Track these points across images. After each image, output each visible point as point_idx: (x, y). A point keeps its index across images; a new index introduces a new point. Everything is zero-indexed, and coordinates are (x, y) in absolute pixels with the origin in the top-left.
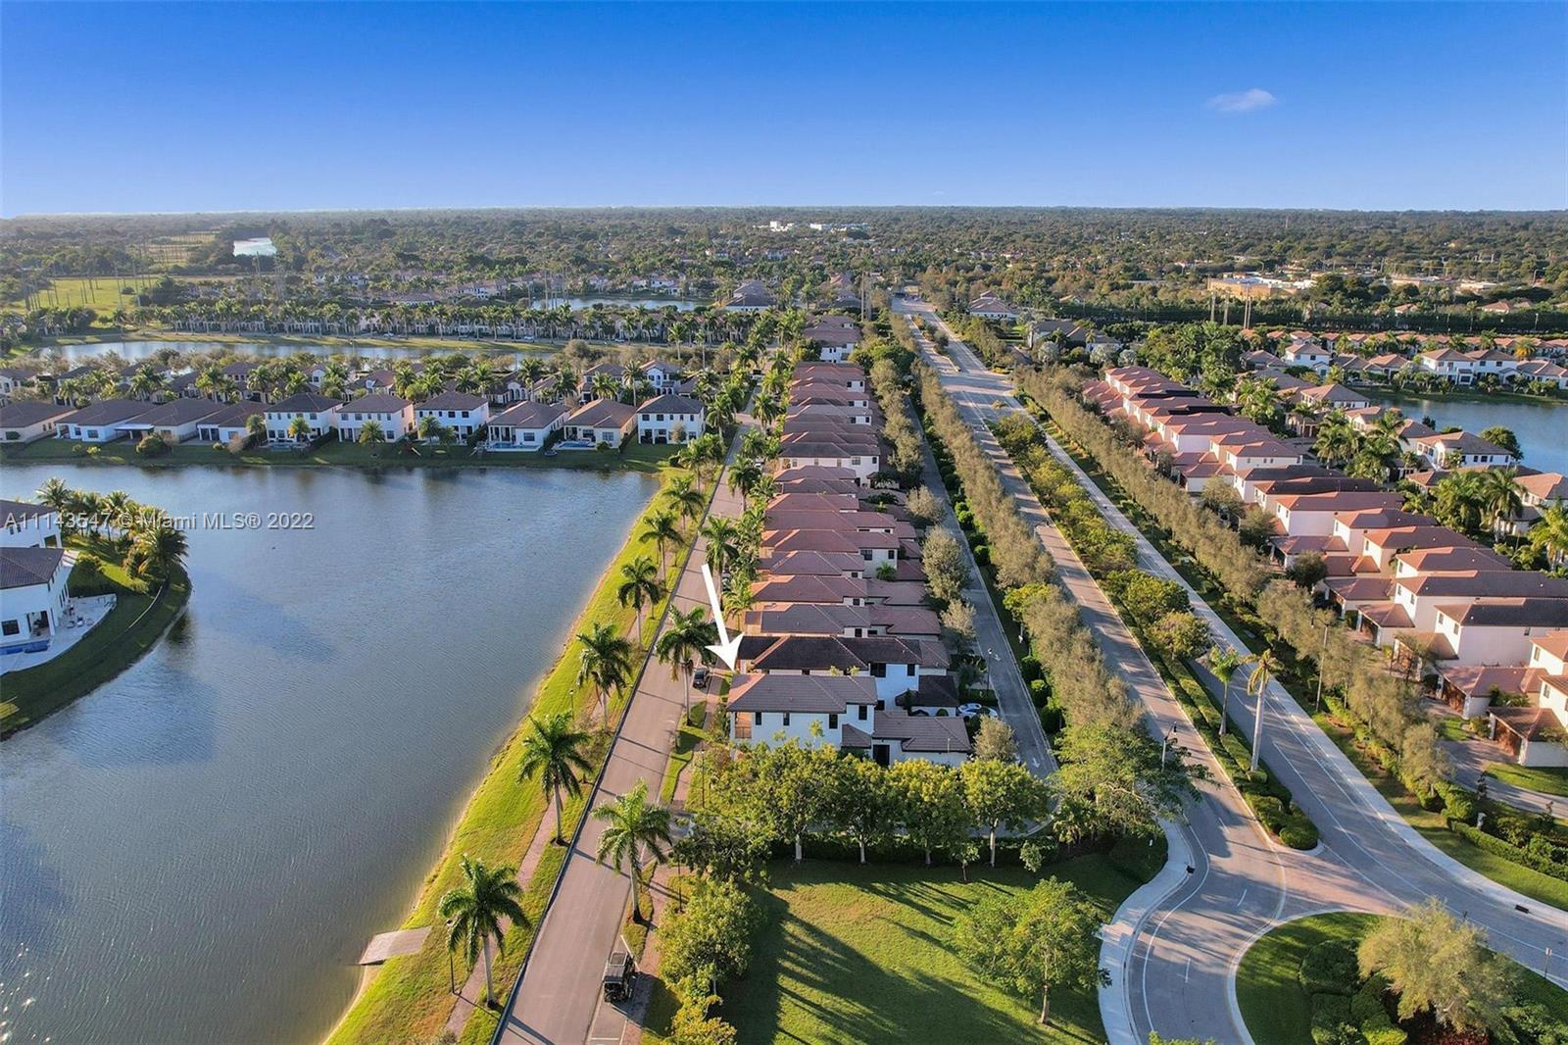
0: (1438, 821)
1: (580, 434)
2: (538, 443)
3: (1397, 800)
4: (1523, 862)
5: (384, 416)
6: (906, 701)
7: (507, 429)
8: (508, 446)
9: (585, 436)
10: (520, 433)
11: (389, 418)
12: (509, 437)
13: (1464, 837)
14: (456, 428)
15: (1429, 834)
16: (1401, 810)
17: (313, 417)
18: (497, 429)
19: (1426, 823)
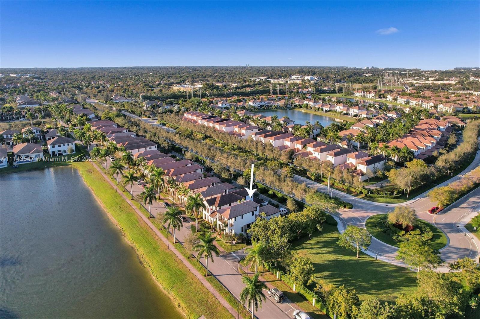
0: (363, 195)
2: (5, 163)
3: (353, 194)
4: (382, 198)
13: (370, 197)
15: (363, 198)
16: (354, 196)
19: (361, 197)
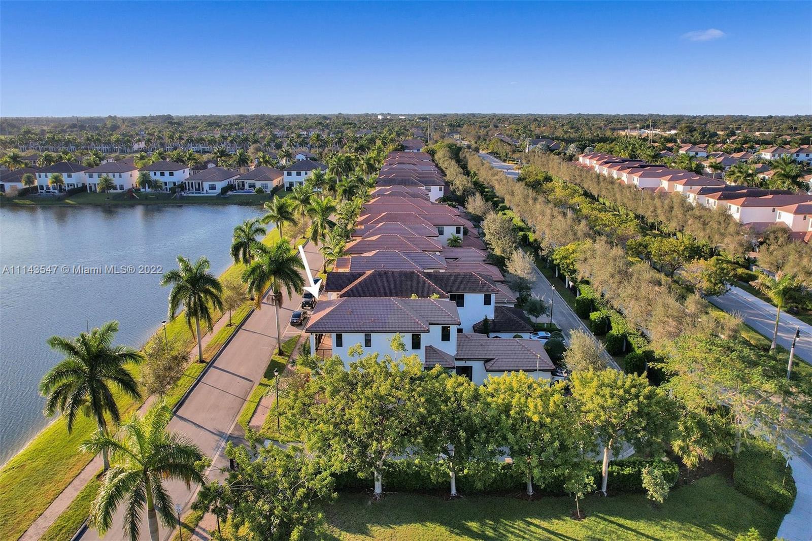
1: (247, 186)
2: (218, 191)
5: (117, 175)
6: (484, 328)
7: (199, 184)
8: (200, 193)
9: (250, 187)
10: (206, 185)
11: (120, 177)
12: (199, 188)
14: (166, 184)
17: (70, 176)
18: (192, 183)
